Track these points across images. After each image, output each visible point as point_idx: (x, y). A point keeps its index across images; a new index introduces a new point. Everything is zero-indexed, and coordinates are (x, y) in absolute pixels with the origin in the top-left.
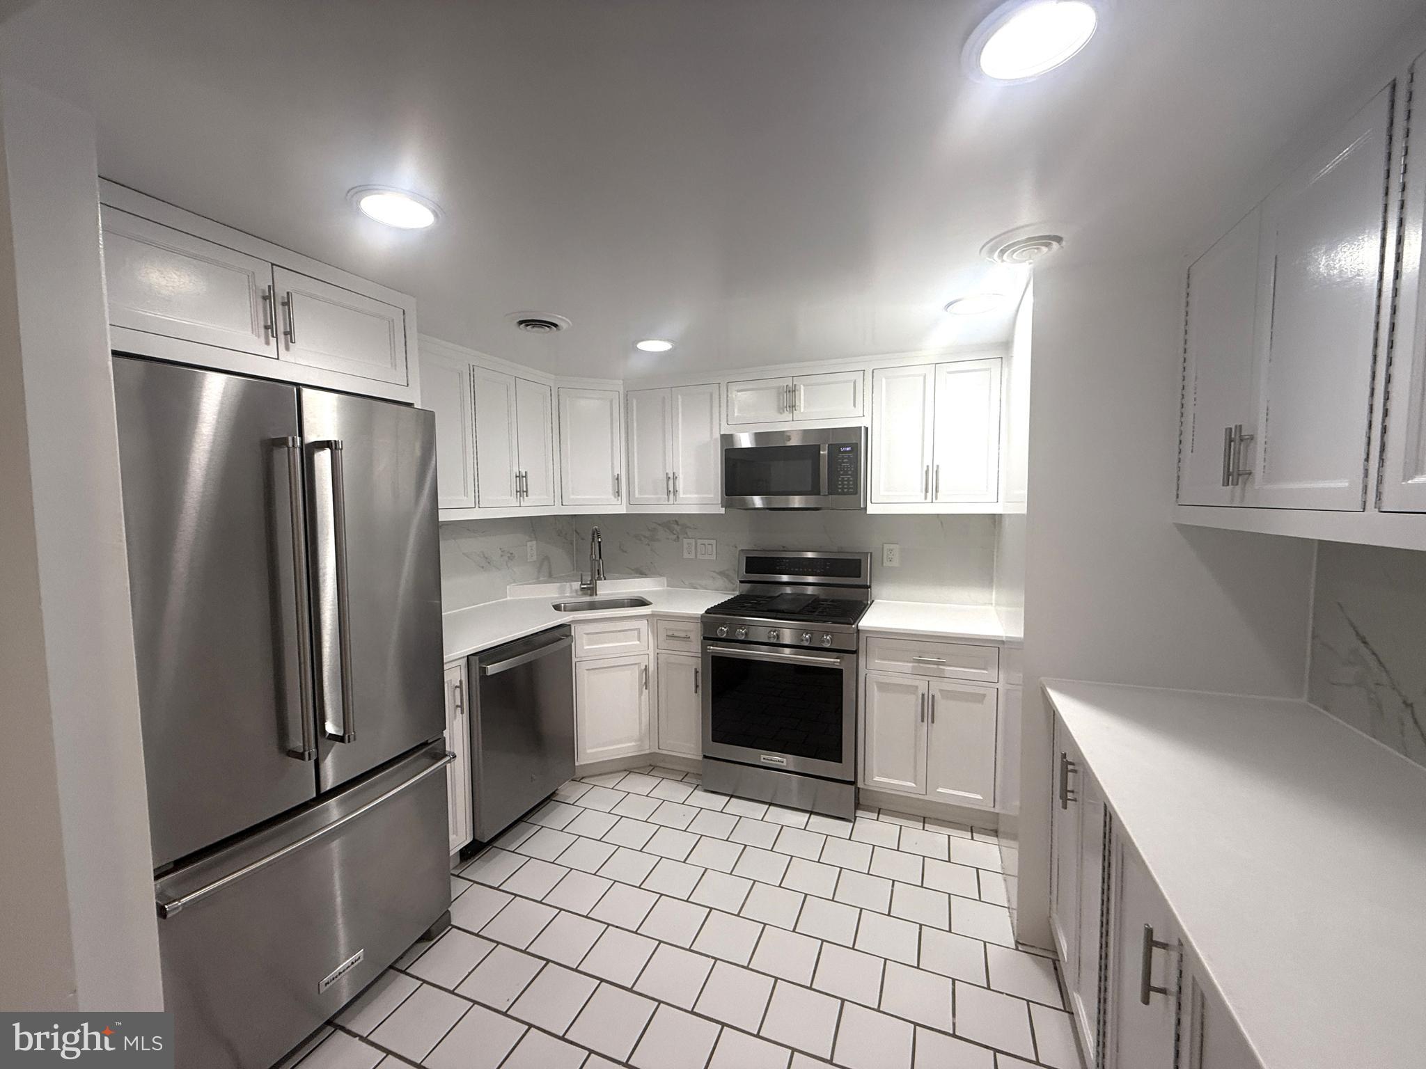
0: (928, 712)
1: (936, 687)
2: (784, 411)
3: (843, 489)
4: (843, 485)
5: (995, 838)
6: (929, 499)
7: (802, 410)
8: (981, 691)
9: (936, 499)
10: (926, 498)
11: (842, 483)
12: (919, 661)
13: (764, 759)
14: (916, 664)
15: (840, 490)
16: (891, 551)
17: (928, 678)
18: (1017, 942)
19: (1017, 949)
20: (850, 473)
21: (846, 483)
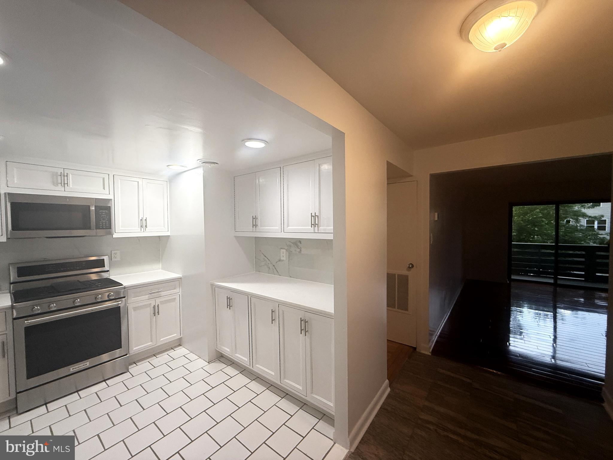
0: (156, 311)
1: (158, 301)
2: (57, 185)
3: (102, 226)
4: (103, 225)
5: (181, 346)
6: (142, 231)
7: (71, 187)
8: (173, 297)
9: (145, 230)
10: (141, 230)
11: (102, 223)
12: (151, 294)
13: (73, 369)
14: (150, 295)
15: (101, 227)
16: (115, 254)
17: (155, 299)
18: (208, 363)
19: (209, 364)
20: (106, 219)
21: (104, 224)
